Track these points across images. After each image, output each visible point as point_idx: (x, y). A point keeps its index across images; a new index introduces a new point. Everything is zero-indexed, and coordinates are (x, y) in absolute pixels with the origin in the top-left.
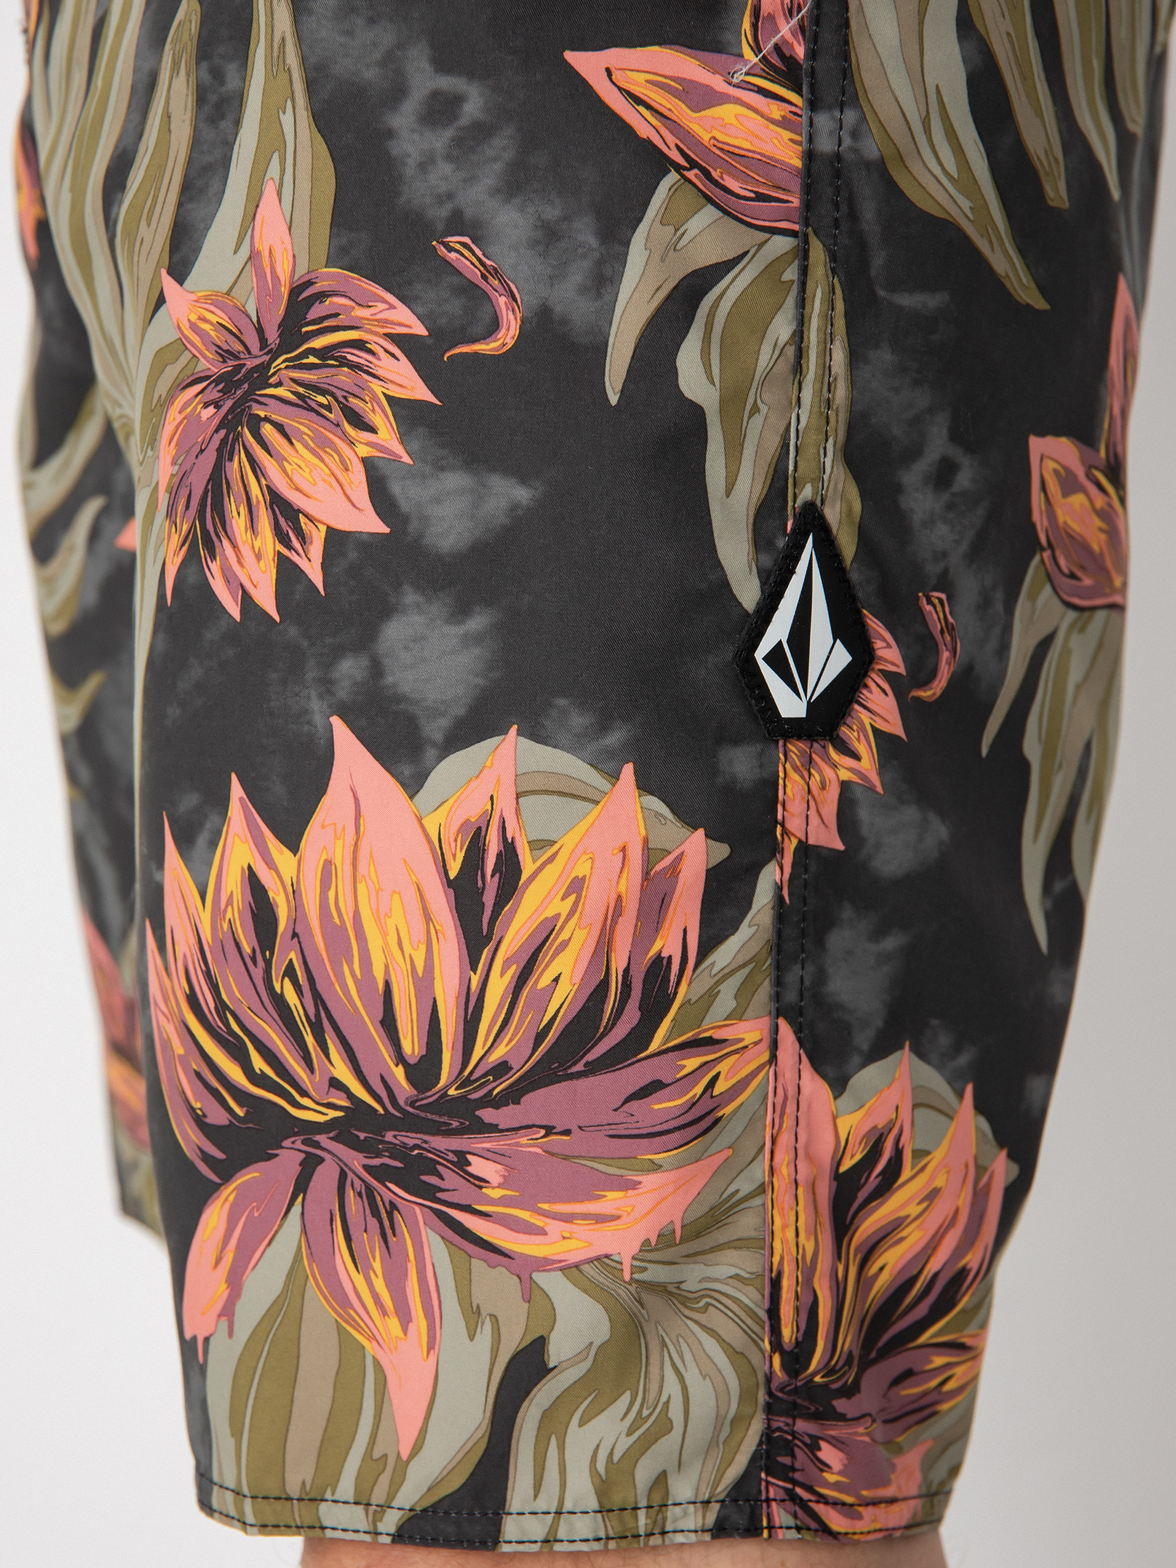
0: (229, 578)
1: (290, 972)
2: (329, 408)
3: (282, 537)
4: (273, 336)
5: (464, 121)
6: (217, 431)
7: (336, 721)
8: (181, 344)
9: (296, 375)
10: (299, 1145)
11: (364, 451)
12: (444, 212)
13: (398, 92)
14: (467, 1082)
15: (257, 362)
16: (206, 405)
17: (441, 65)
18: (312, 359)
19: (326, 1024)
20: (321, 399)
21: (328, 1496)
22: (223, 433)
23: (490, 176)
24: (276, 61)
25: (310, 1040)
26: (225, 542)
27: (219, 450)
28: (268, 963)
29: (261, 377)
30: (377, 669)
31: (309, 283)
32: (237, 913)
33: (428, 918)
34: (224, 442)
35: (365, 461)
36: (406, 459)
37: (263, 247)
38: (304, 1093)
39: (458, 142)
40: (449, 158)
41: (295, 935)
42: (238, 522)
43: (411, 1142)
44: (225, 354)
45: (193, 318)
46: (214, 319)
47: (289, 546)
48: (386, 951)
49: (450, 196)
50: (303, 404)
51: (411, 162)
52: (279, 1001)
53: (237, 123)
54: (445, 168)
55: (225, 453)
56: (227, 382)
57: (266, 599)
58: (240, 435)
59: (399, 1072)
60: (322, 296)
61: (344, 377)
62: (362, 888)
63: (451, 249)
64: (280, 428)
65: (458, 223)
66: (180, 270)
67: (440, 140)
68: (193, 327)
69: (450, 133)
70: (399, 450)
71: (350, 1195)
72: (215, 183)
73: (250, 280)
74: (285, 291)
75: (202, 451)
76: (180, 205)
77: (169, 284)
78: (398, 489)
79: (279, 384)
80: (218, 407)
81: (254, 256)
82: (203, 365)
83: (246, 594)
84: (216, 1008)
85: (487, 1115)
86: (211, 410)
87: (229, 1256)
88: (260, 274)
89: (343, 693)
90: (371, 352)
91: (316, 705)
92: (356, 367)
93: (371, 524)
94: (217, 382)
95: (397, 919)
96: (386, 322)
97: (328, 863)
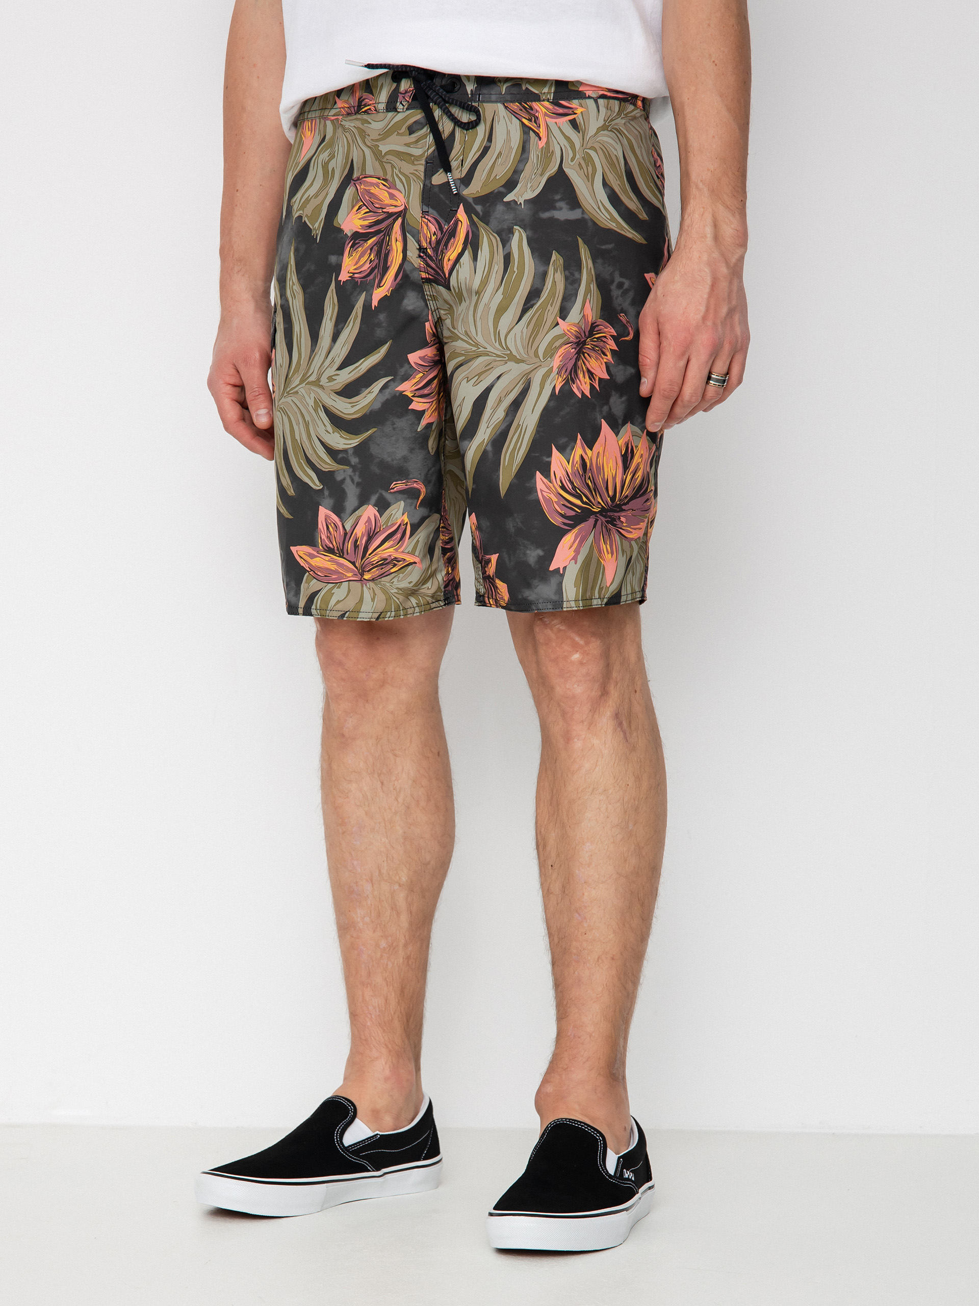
0: (578, 388)
1: (589, 478)
2: (598, 350)
3: (590, 379)
4: (587, 334)
5: (624, 288)
6: (575, 355)
7: (602, 420)
8: (565, 334)
9: (592, 343)
10: (594, 517)
11: (605, 360)
12: (620, 308)
13: (612, 281)
14: (621, 500)
15: (584, 339)
16: (572, 349)
17: (621, 276)
18: (595, 340)
19: (596, 490)
20: (597, 348)
21: (593, 598)
22: (577, 355)
23: (629, 300)
24: (589, 272)
25: (594, 493)
26: (577, 380)
27: (576, 359)
28: (585, 476)
29: (584, 343)
30: (610, 409)
31: (595, 323)
32: (578, 465)
33: (617, 464)
34: (577, 357)
35: (605, 362)
36: (613, 362)
37: (586, 314)
38: (594, 505)
39: (622, 293)
40: (621, 296)
41: (591, 469)
42: (581, 376)
43: (612, 514)
44: (577, 337)
45: (568, 329)
46: (574, 329)
47: (592, 381)
48: (608, 472)
49: (621, 305)
50: (593, 349)
51: (615, 297)
52: (588, 485)
53: (579, 286)
54: (620, 299)
55: (577, 359)
56: (578, 344)
57: (587, 393)
58: (580, 356)
59: (609, 499)
60: (598, 326)
61: (601, 344)
62: (605, 457)
63: (621, 316)
64: (588, 354)
65: (622, 311)
66: (564, 317)
67: (619, 292)
68: (568, 331)
69: (621, 291)
70: (612, 360)
71: (603, 527)
72: (573, 298)
73: (583, 320)
74: (590, 324)
75: (571, 359)
76: (562, 302)
77: (560, 321)
78: (612, 369)
79: (588, 345)
80: (575, 349)
81: (584, 316)
82: (571, 339)
83: (582, 392)
84: (572, 488)
85: (624, 507)
86: (574, 350)
87: (576, 545)
88: (585, 320)
89: (604, 413)
90: (607, 339)
91: (598, 416)
92: (604, 342)
93: (606, 377)
94: (575, 343)
95: (611, 464)
96: (610, 332)
97: (599, 452)
